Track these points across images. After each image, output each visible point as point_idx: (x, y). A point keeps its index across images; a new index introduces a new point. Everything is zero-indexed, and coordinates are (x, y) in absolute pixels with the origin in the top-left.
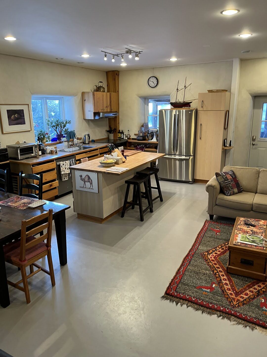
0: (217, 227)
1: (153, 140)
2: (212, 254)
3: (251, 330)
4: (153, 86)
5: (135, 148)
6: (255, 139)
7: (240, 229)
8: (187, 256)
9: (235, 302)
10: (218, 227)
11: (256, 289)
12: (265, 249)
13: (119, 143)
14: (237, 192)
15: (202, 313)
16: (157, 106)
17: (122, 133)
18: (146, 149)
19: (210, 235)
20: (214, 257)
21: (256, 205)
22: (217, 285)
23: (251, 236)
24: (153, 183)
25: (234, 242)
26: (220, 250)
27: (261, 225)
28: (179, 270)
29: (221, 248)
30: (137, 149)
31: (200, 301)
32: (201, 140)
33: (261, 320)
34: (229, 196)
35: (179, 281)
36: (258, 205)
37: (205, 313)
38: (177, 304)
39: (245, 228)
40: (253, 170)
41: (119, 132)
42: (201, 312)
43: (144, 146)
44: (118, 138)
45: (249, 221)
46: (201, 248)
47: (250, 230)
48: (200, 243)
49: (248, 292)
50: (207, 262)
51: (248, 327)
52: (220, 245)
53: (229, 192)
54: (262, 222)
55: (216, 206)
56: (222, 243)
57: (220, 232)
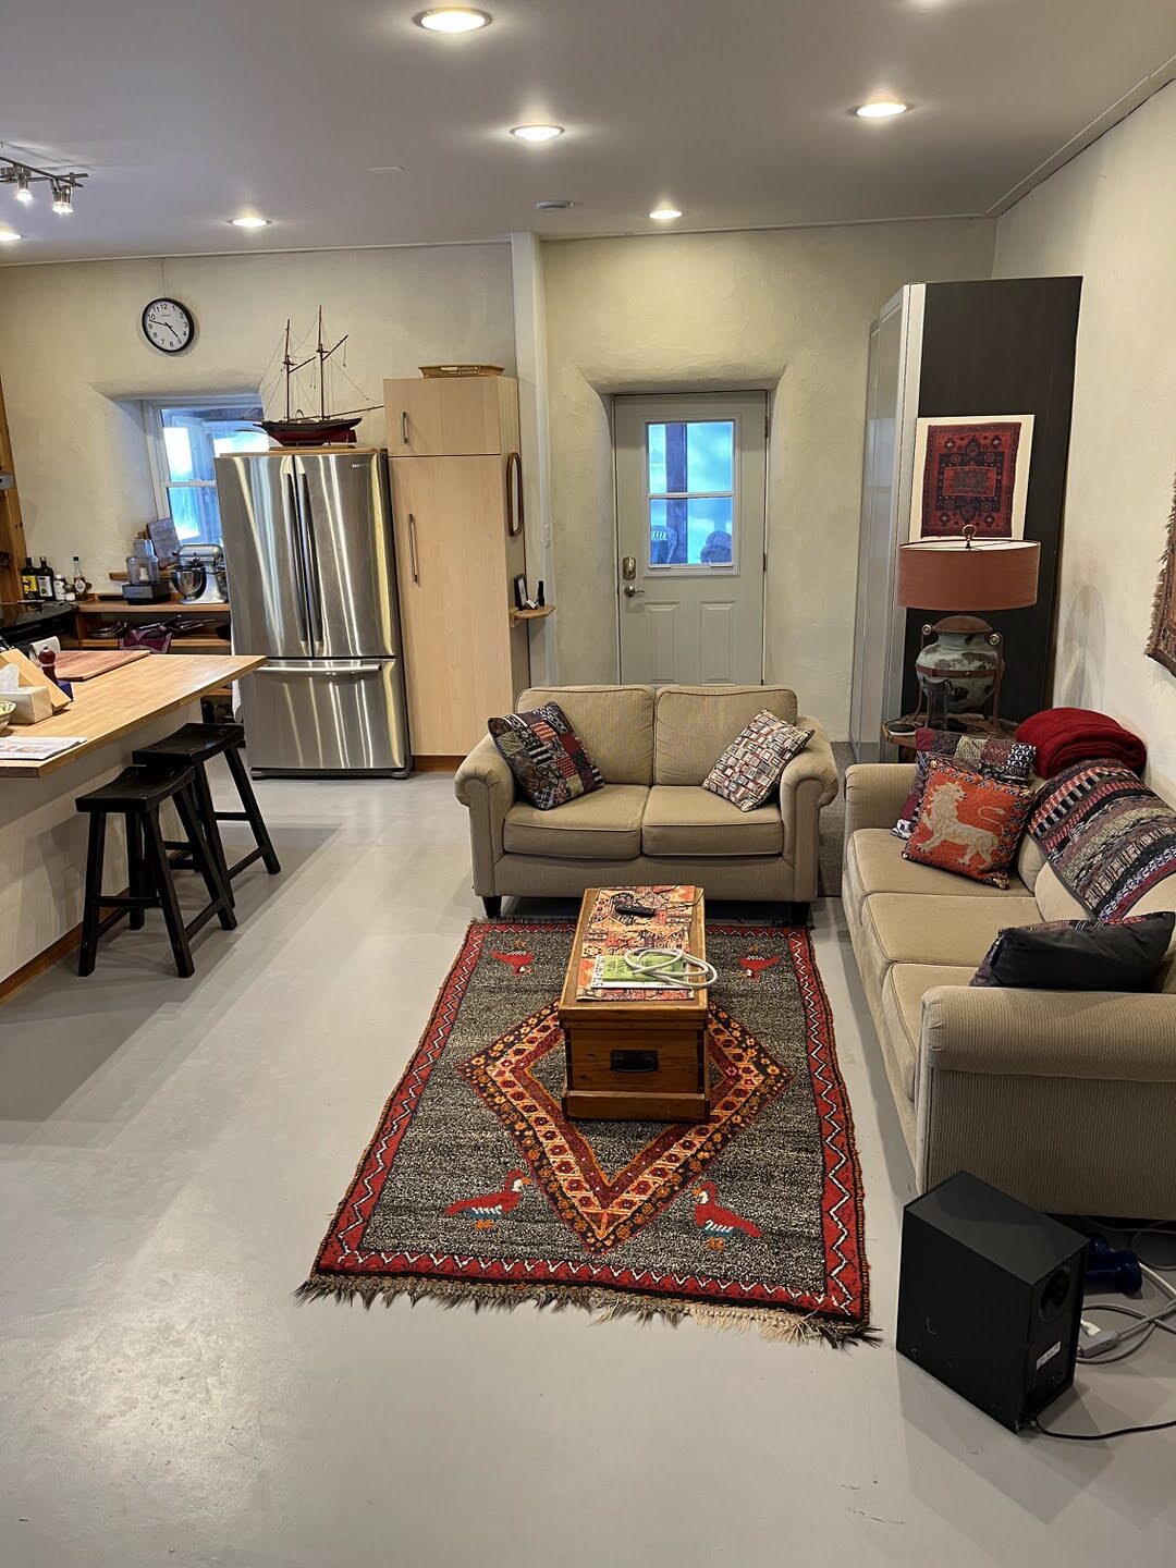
0: (517, 942)
1: (203, 599)
2: (502, 1060)
3: (669, 1324)
4: (171, 343)
5: (122, 640)
6: (634, 569)
7: (600, 937)
8: (401, 1088)
9: (603, 1227)
10: (524, 941)
11: (677, 1160)
12: (691, 995)
13: (36, 623)
14: (582, 789)
15: (478, 1306)
16: (210, 439)
17: (45, 570)
18: (176, 642)
19: (492, 982)
20: (511, 1071)
21: (655, 830)
22: (528, 1181)
23: (643, 953)
24: (225, 796)
25: (580, 991)
26: (535, 1033)
27: (674, 907)
28: (369, 1156)
29: (537, 1025)
30: (131, 644)
31: (465, 1263)
32: (419, 585)
33: (702, 1275)
34: (552, 808)
35: (375, 1200)
36: (660, 829)
37: (489, 1306)
38: (368, 1302)
39: (619, 928)
40: (631, 695)
41: (28, 569)
42: (473, 1303)
43: (163, 628)
44: (26, 597)
45: (632, 898)
46: (456, 1041)
47: (635, 931)
48: (453, 1024)
49: (646, 1176)
50: (484, 1095)
51: (656, 1316)
52: (534, 1016)
53: (549, 794)
54: (676, 895)
55: (506, 857)
56: (541, 1005)
57: (529, 964)
